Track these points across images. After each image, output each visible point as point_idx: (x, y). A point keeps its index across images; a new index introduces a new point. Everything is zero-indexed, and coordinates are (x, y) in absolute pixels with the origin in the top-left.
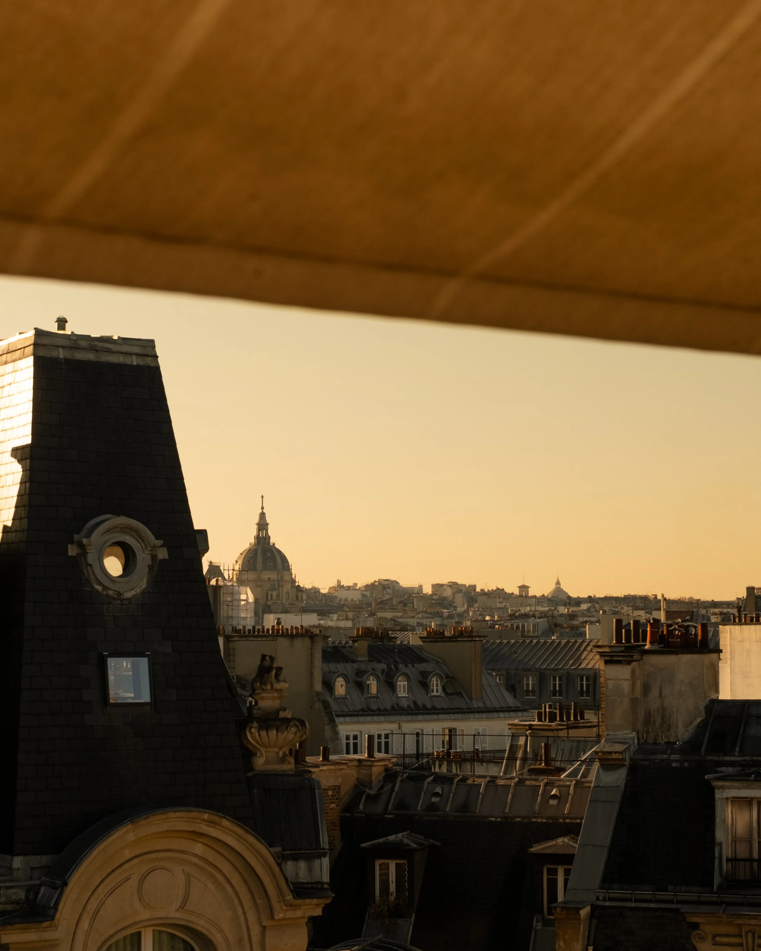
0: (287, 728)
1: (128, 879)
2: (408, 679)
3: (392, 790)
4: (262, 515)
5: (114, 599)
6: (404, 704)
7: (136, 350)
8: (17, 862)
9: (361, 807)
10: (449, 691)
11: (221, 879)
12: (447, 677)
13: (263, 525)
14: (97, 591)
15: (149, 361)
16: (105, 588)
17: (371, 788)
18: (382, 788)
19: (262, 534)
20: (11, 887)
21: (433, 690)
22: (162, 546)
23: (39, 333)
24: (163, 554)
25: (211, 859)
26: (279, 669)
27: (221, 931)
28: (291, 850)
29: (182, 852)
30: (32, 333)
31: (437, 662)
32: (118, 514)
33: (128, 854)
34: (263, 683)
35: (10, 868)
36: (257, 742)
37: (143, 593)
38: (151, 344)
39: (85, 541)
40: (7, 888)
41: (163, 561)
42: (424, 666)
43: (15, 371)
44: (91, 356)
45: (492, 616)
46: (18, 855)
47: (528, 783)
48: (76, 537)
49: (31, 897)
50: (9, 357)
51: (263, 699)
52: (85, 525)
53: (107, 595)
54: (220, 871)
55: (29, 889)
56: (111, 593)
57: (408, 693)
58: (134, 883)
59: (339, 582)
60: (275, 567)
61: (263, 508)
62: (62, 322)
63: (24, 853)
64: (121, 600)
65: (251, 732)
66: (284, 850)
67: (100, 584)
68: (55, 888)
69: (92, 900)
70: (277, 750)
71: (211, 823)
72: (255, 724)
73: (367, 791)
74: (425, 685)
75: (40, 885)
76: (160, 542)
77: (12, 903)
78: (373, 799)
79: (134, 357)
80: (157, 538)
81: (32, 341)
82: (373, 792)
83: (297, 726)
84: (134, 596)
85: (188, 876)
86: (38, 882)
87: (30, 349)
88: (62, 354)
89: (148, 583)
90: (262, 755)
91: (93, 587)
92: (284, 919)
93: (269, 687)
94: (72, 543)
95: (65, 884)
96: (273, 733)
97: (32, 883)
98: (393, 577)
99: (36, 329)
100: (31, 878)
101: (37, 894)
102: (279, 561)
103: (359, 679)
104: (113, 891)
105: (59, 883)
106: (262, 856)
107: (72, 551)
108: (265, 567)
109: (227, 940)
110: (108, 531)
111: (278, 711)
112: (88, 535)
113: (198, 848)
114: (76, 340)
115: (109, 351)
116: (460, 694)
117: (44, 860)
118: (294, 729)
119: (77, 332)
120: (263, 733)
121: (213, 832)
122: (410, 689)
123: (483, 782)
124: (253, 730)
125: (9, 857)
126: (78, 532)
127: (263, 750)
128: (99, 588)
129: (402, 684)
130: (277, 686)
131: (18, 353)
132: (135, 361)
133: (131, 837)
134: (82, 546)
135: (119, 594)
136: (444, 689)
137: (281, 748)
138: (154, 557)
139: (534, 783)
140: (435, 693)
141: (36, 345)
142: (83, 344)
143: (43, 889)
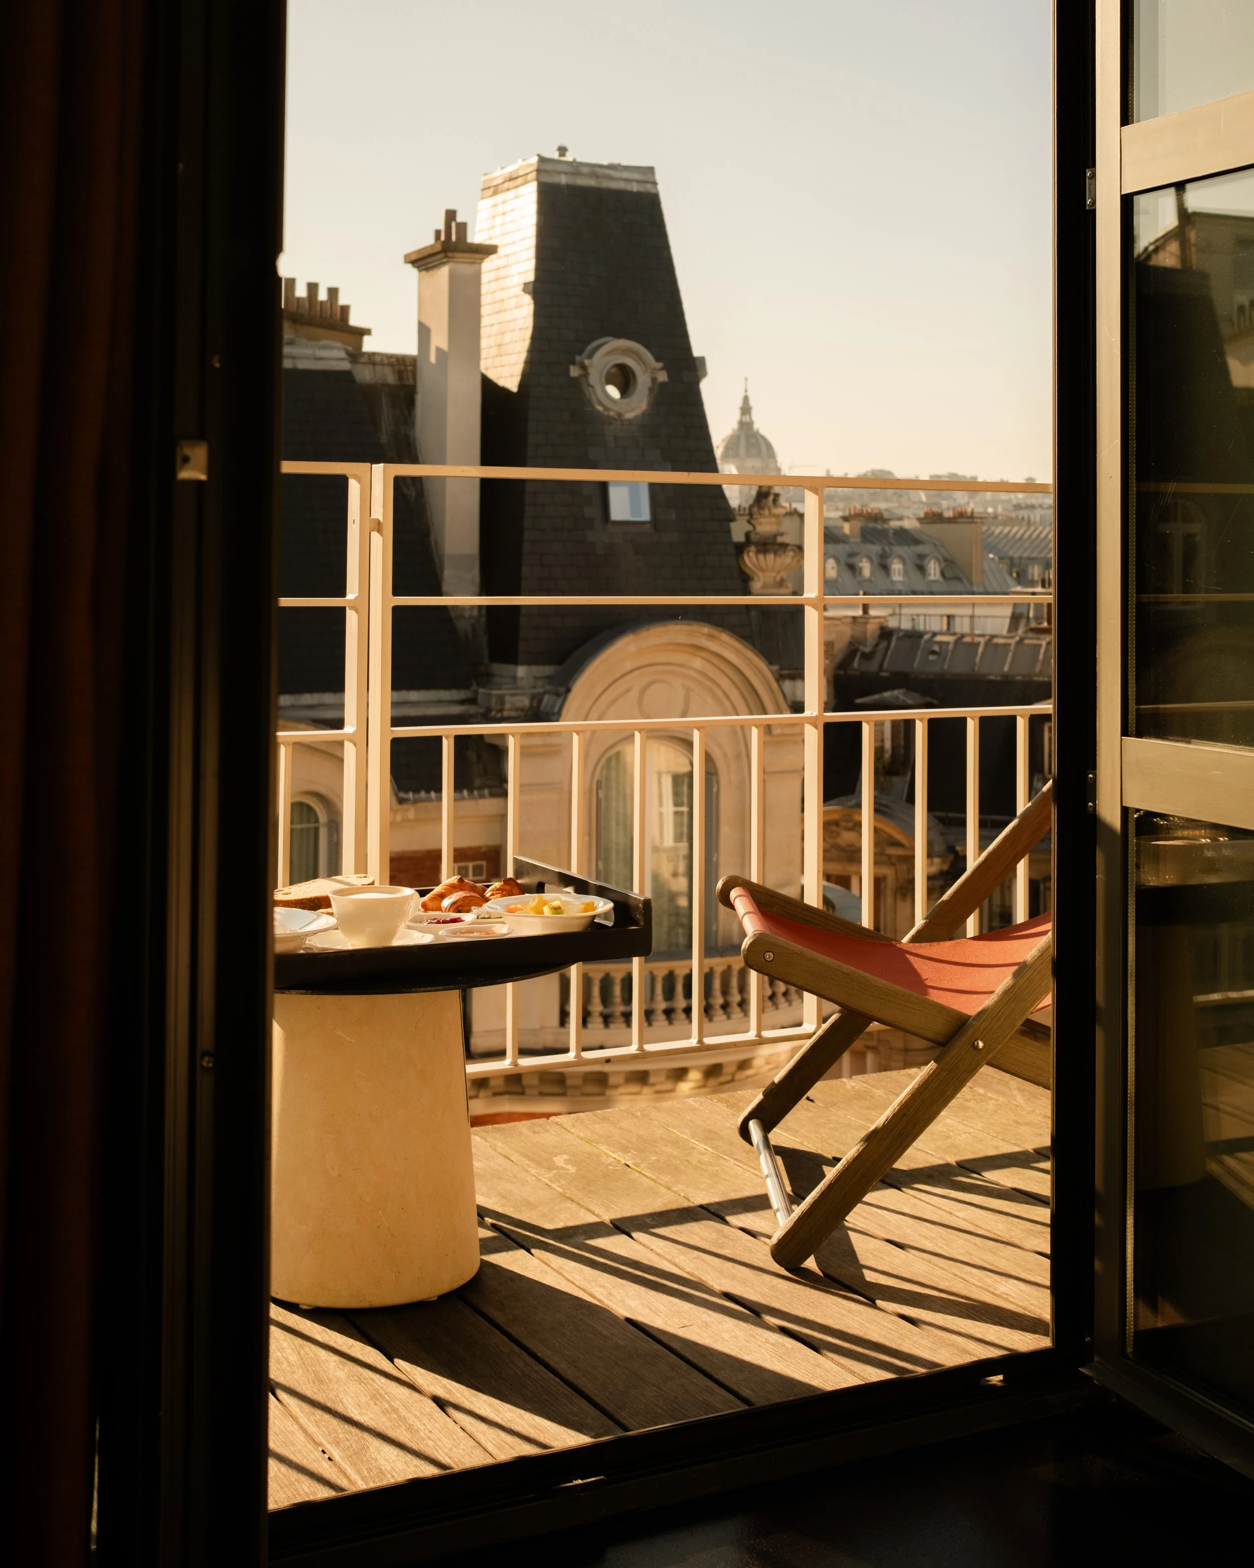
0: (784, 552)
1: (628, 691)
2: (904, 561)
3: (888, 648)
4: (746, 399)
5: (615, 420)
6: (900, 587)
7: (636, 176)
8: (521, 671)
9: (856, 664)
10: (947, 575)
11: (719, 693)
12: (946, 560)
13: (746, 409)
14: (598, 411)
15: (649, 188)
16: (606, 409)
17: (865, 646)
18: (877, 645)
19: (746, 419)
20: (516, 695)
21: (930, 575)
22: (662, 369)
23: (542, 160)
24: (663, 377)
25: (710, 674)
26: (777, 496)
27: (720, 746)
28: (789, 669)
29: (682, 666)
30: (534, 160)
31: (935, 545)
32: (618, 336)
33: (628, 666)
34: (761, 508)
35: (514, 678)
36: (755, 566)
37: (643, 415)
38: (651, 170)
39: (587, 362)
40: (512, 695)
41: (663, 384)
42: (920, 549)
43: (517, 197)
44: (592, 182)
45: (995, 508)
46: (522, 664)
47: (1027, 642)
48: (578, 358)
49: (535, 704)
50: (512, 184)
51: (760, 524)
52: (586, 347)
53: (608, 416)
54: (719, 686)
55: (533, 698)
56: (612, 414)
57: (904, 577)
58: (634, 694)
59: (828, 471)
60: (759, 455)
61: (746, 391)
62: (562, 150)
63: (529, 663)
64: (622, 421)
65: (749, 557)
66: (781, 669)
67: (601, 404)
68: (558, 695)
69: (594, 709)
70: (774, 574)
71: (711, 637)
72: (753, 548)
73: (862, 648)
74: (922, 569)
75: (544, 693)
76: (660, 365)
77: (517, 710)
78: (867, 657)
79: (634, 184)
80: (657, 359)
81: (535, 167)
82: (867, 650)
83: (794, 551)
84: (636, 417)
85: (688, 690)
86: (541, 690)
87: (534, 175)
88: (563, 180)
89: (648, 405)
90: (759, 579)
91: (594, 408)
92: (783, 735)
93: (766, 512)
94: (574, 364)
95: (568, 690)
96: (770, 557)
97: (535, 691)
98: (886, 468)
99: (539, 155)
100: (534, 687)
101: (540, 702)
102: (764, 448)
103: (851, 561)
104: (613, 702)
105: (562, 690)
106: (760, 672)
107: (574, 372)
108: (749, 455)
109: (725, 755)
110: (609, 353)
111: (775, 536)
112: (590, 356)
113: (697, 663)
114: (578, 167)
115: (610, 178)
116: (959, 579)
117: (548, 670)
118: (791, 554)
119: (579, 160)
120: (761, 557)
121: (713, 646)
122: (906, 572)
123: (982, 640)
124: (751, 554)
125: (512, 667)
126: (580, 353)
127: (760, 574)
128: (600, 408)
129: (896, 566)
130: (776, 511)
131: (520, 181)
132: (635, 187)
133: (632, 648)
134: (584, 367)
135: (620, 415)
136: (942, 573)
137: (778, 572)
138: (654, 380)
139: (1035, 642)
140: (932, 578)
141: (538, 171)
142: (585, 170)
143: (546, 698)
